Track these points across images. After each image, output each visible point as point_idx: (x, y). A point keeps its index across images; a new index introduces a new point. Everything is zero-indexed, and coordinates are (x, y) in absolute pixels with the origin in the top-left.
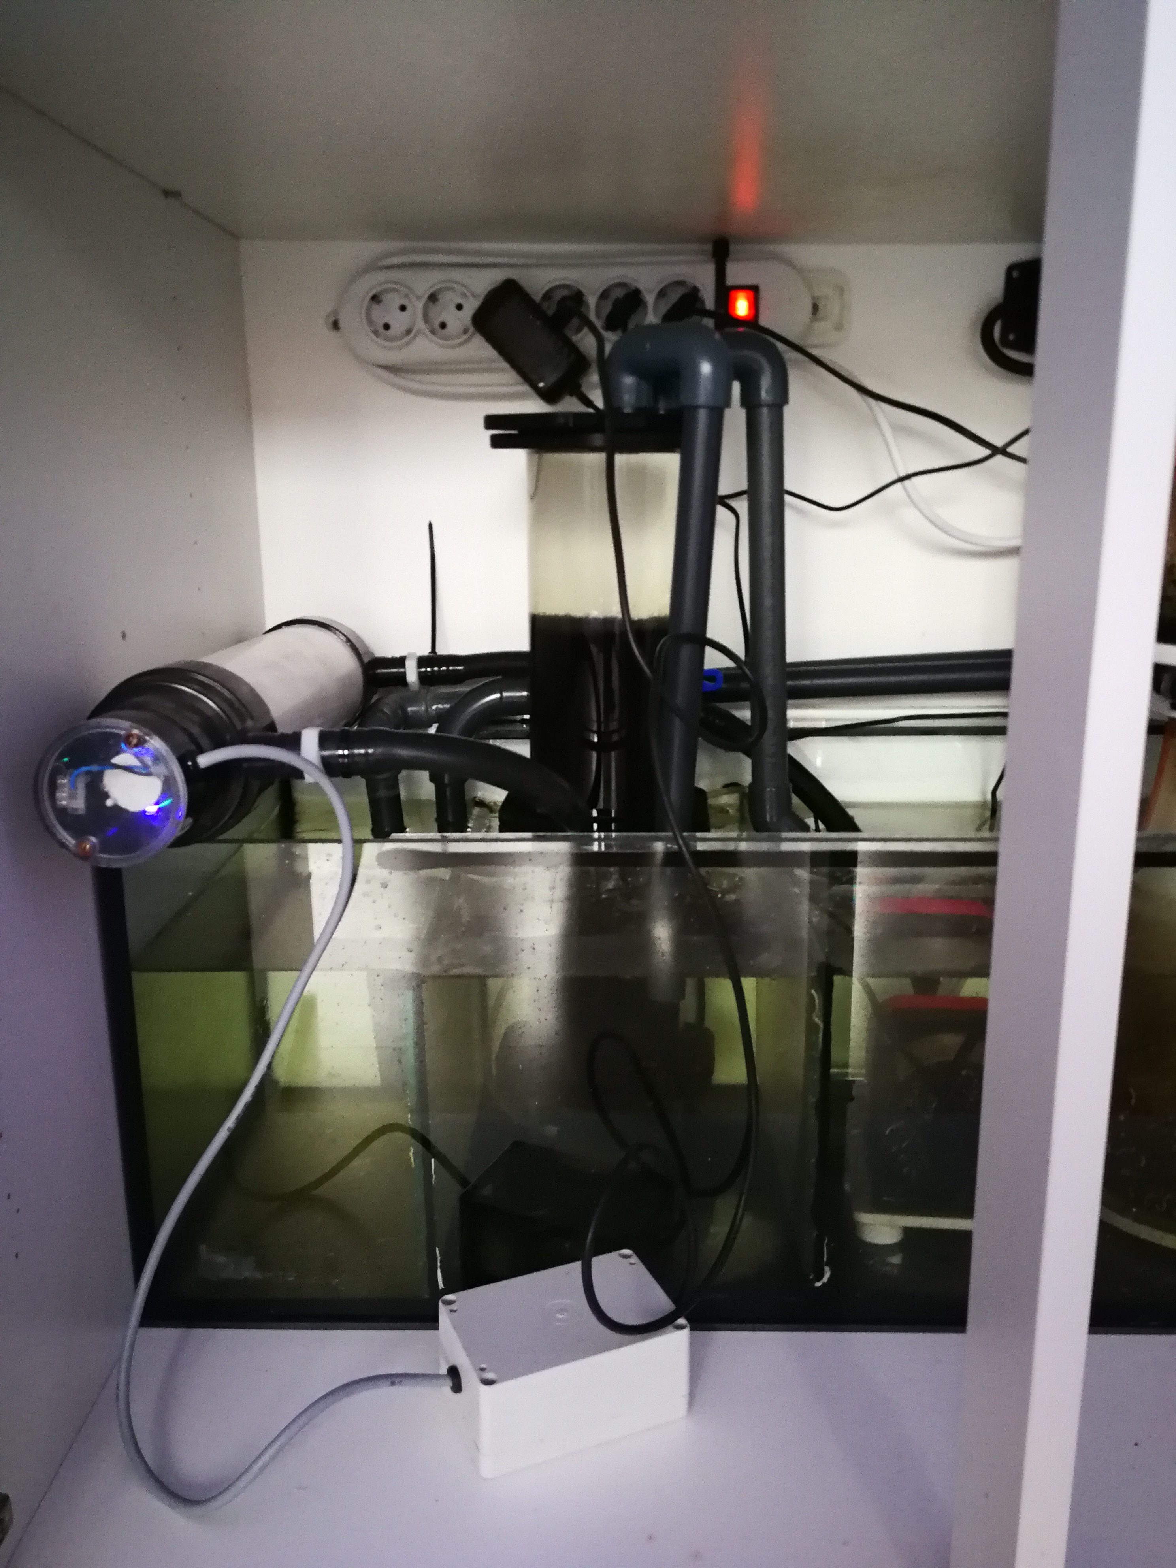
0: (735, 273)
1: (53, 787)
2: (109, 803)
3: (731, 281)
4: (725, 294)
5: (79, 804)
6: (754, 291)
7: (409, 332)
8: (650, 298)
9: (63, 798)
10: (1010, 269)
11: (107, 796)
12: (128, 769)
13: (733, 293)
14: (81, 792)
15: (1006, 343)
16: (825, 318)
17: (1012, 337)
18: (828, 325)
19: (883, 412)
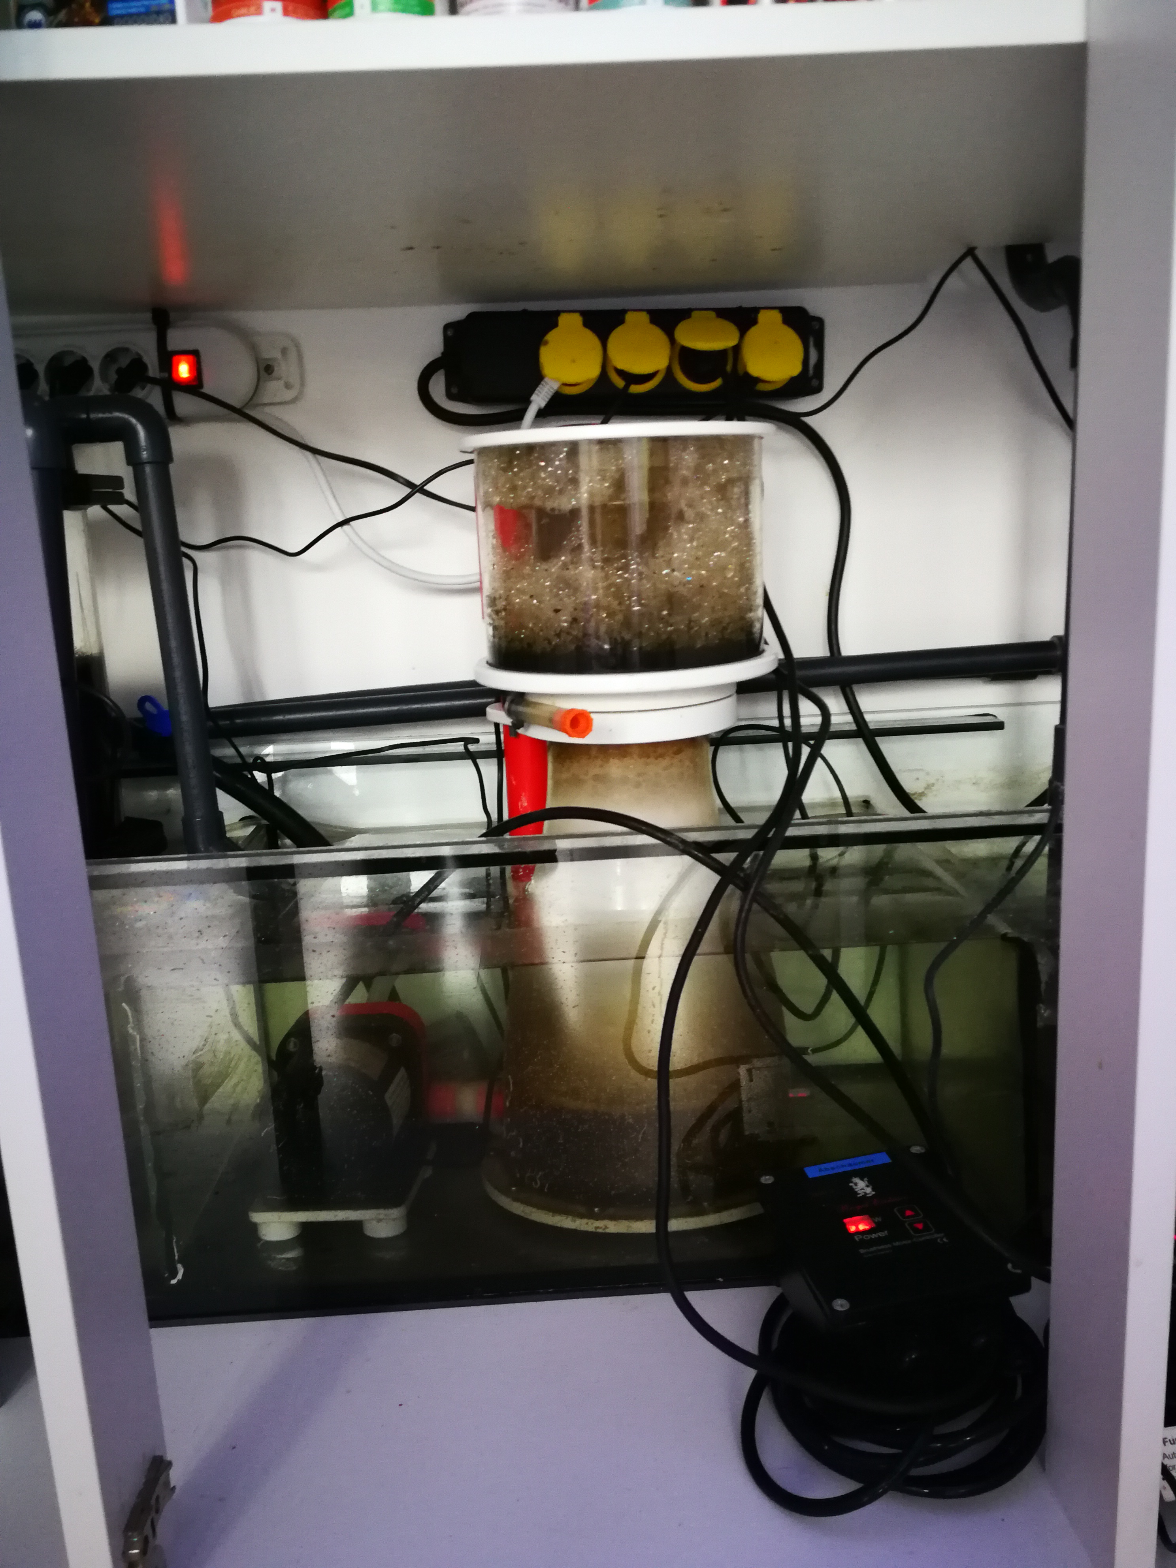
0: (176, 339)
3: (172, 346)
4: (167, 360)
6: (195, 356)
8: (95, 365)
10: (447, 327)
13: (175, 358)
15: (450, 396)
16: (279, 379)
17: (454, 390)
18: (280, 384)
19: (319, 464)
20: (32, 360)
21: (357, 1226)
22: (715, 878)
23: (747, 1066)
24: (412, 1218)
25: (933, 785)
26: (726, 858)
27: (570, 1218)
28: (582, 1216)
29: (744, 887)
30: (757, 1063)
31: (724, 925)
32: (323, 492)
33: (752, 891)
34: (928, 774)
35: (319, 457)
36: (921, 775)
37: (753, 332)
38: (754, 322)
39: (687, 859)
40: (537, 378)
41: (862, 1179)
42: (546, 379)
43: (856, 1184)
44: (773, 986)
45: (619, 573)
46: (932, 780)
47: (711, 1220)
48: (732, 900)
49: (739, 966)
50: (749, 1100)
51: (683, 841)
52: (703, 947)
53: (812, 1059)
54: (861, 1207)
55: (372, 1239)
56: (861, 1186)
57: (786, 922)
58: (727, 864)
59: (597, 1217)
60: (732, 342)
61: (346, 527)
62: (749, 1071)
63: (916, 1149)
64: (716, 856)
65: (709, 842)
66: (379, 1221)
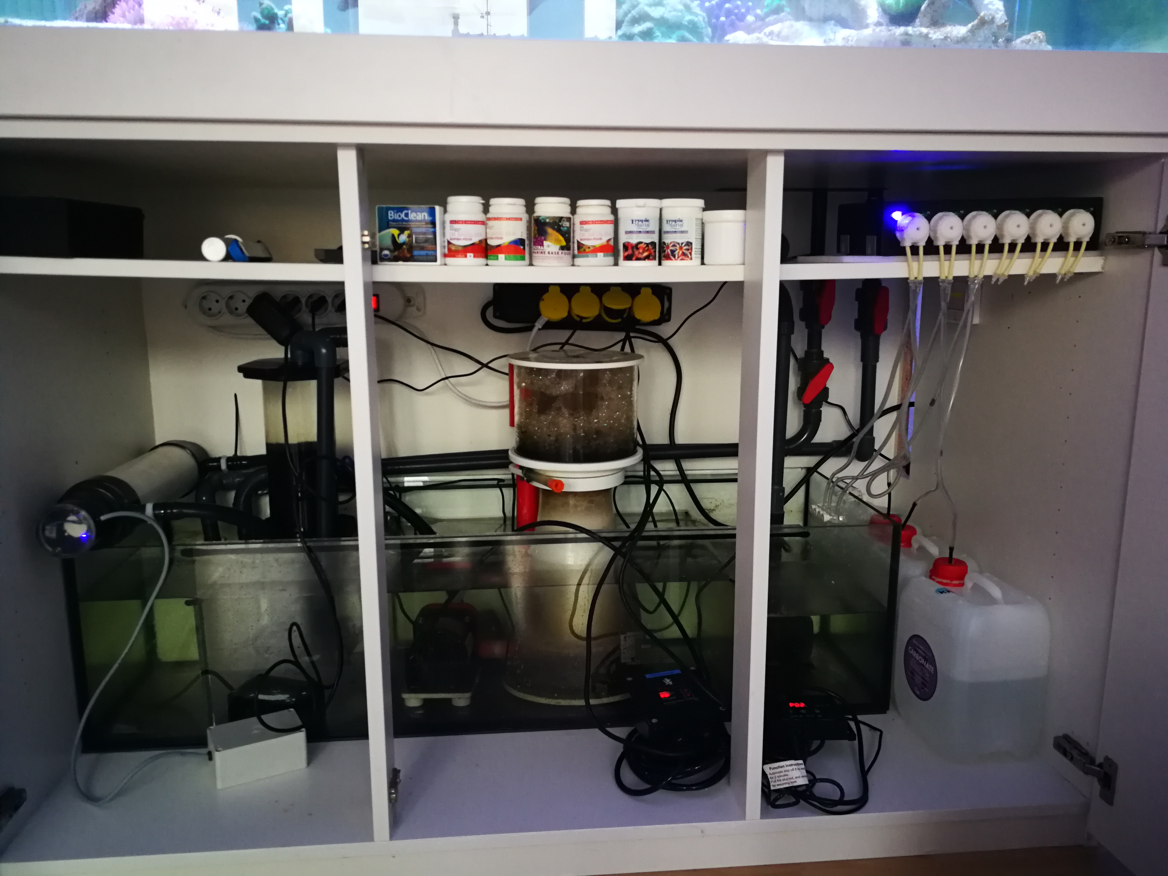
1: (44, 530)
2: (66, 534)
5: (54, 535)
6: (377, 297)
7: (220, 312)
8: (329, 300)
9: (47, 533)
11: (65, 531)
12: (74, 522)
14: (55, 531)
15: (495, 316)
16: (413, 305)
17: (497, 314)
18: (414, 308)
19: (434, 351)
20: (299, 297)
21: (450, 700)
22: (612, 552)
23: (624, 636)
24: (472, 698)
25: (718, 506)
26: (617, 544)
27: (544, 699)
28: (549, 698)
29: (624, 556)
30: (628, 634)
31: (615, 571)
32: (436, 364)
33: (628, 557)
34: (716, 500)
35: (435, 347)
36: (713, 501)
37: (638, 299)
38: (639, 293)
39: (601, 544)
40: (539, 315)
41: (669, 679)
42: (542, 316)
43: (666, 681)
44: (635, 598)
45: (576, 419)
46: (718, 503)
47: (605, 700)
48: (620, 560)
49: (621, 588)
50: (624, 649)
51: (600, 537)
52: (607, 580)
53: (658, 635)
54: (667, 688)
55: (458, 707)
56: (668, 681)
57: (641, 571)
58: (618, 546)
59: (557, 698)
60: (627, 306)
61: (446, 381)
62: (625, 637)
63: (692, 668)
64: (613, 543)
65: (611, 537)
66: (460, 698)
